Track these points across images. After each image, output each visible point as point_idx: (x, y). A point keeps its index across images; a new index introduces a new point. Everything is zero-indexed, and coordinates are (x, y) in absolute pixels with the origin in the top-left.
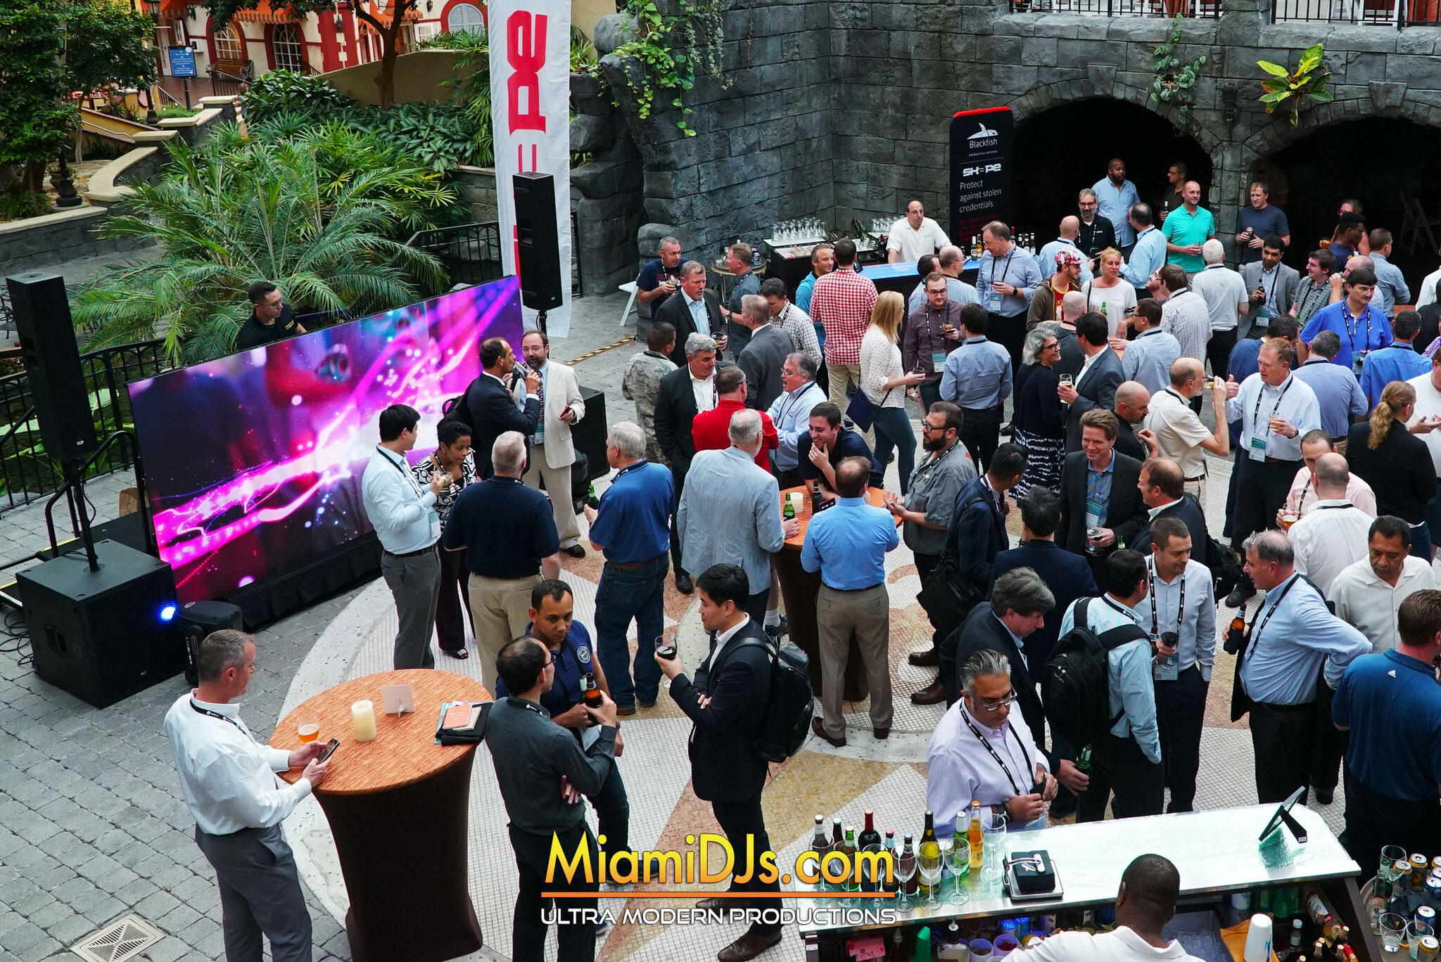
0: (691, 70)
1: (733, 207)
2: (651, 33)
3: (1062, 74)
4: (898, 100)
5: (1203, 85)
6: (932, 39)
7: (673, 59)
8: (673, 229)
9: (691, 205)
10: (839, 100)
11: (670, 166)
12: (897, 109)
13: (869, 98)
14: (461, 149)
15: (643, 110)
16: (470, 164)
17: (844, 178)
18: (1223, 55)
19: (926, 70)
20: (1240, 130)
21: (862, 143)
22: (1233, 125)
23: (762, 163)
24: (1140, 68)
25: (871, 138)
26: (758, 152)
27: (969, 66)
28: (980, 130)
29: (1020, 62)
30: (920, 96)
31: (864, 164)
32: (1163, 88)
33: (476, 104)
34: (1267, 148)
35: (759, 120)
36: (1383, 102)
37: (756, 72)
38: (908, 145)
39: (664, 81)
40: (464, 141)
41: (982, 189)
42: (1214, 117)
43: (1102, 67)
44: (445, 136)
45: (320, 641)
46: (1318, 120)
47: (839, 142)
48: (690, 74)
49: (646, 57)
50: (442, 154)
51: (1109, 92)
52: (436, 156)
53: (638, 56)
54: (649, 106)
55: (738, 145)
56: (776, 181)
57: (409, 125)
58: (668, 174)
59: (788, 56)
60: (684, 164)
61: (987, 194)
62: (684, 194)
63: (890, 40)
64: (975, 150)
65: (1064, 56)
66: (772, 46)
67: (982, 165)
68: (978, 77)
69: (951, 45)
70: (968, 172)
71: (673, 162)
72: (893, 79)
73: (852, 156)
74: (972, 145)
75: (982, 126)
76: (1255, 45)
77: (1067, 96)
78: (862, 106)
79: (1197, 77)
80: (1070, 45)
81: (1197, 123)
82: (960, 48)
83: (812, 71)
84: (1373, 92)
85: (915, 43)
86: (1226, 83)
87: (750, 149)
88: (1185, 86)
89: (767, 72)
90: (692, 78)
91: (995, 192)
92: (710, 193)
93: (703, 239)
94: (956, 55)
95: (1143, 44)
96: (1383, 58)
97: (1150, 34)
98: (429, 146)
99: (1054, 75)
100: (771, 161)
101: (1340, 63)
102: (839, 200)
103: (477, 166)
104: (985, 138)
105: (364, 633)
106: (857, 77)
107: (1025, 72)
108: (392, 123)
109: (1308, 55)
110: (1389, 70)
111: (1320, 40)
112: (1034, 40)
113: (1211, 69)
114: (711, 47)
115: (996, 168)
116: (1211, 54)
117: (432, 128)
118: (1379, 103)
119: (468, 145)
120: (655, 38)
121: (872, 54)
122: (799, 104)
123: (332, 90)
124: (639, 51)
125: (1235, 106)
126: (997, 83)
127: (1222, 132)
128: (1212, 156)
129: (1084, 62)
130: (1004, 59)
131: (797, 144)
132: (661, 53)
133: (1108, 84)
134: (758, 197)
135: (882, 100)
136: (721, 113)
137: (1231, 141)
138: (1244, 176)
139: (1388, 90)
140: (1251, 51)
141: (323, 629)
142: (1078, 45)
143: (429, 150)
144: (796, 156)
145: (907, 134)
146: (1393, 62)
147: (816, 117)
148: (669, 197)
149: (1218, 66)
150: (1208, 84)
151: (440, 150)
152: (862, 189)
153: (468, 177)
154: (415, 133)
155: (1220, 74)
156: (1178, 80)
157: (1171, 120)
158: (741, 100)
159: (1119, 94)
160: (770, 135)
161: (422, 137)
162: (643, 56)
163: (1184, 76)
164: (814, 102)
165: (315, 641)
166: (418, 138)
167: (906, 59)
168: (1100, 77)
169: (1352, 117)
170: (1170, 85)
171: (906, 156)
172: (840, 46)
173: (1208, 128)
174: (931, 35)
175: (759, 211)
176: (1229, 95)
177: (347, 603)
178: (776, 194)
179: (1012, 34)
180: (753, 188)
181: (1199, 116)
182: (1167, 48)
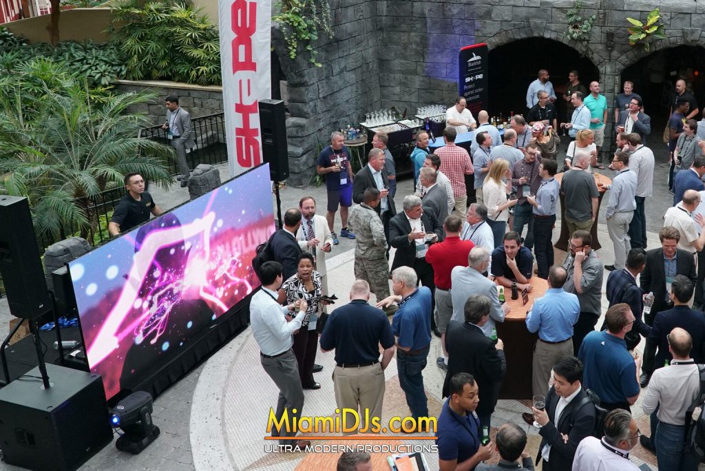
0: (315, 28)
1: (334, 105)
2: (294, 8)
3: (515, 25)
4: (418, 40)
5: (594, 30)
6: (439, 7)
7: (306, 23)
8: (307, 120)
9: (315, 106)
10: (382, 40)
11: (303, 84)
12: (418, 45)
13: (400, 39)
14: (118, 70)
15: (292, 53)
16: (125, 79)
17: (386, 84)
18: (605, 14)
19: (434, 23)
20: (615, 53)
21: (397, 64)
22: (611, 51)
23: (347, 79)
24: (559, 22)
25: (402, 61)
26: (345, 72)
27: (461, 21)
28: (473, 56)
29: (491, 19)
30: (432, 38)
31: (398, 76)
32: (574, 32)
33: (128, 43)
34: (628, 63)
35: (345, 54)
36: (690, 38)
37: (343, 27)
38: (425, 64)
39: (303, 36)
40: (120, 65)
41: (474, 89)
42: (600, 47)
43: (538, 21)
44: (106, 62)
45: (193, 407)
46: (656, 48)
47: (383, 63)
48: (314, 31)
49: (292, 22)
50: (107, 73)
51: (542, 34)
52: (103, 75)
53: (287, 21)
54: (295, 50)
55: (336, 70)
56: (354, 87)
57: (79, 56)
58: (303, 89)
59: (357, 17)
60: (311, 82)
61: (477, 91)
62: (312, 100)
63: (413, 6)
64: (471, 67)
65: (516, 16)
66: (350, 11)
67: (474, 76)
68: (466, 27)
69: (450, 10)
70: (468, 80)
71: (306, 82)
72: (415, 29)
73: (390, 71)
74: (470, 65)
75: (474, 54)
76: (622, 9)
77: (518, 37)
78: (397, 44)
79: (592, 26)
80: (518, 10)
81: (591, 50)
82: (455, 11)
83: (369, 25)
84: (684, 33)
85: (429, 8)
86: (608, 29)
87: (342, 71)
88: (586, 31)
89: (348, 27)
90: (316, 33)
91: (480, 90)
92: (324, 98)
93: (321, 125)
94: (453, 15)
95: (561, 9)
96: (689, 16)
97: (565, 4)
98: (96, 69)
99: (510, 25)
100: (351, 77)
101: (667, 18)
102: (383, 96)
103: (129, 80)
104: (475, 61)
105: (221, 397)
106: (394, 27)
107: (493, 24)
108: (67, 55)
109: (652, 14)
110: (693, 22)
111: (657, 7)
112: (499, 7)
113: (599, 22)
114: (324, 15)
115: (480, 76)
116: (599, 14)
117: (97, 58)
118: (688, 39)
119: (123, 67)
120: (297, 11)
121: (402, 15)
122: (363, 44)
123: (10, 34)
124: (288, 19)
125: (612, 41)
126: (477, 30)
127: (605, 54)
128: (599, 67)
129: (527, 19)
130: (481, 17)
131: (363, 66)
132: (300, 19)
133: (541, 30)
134: (346, 98)
135: (409, 40)
136: (327, 52)
137: (610, 60)
138: (617, 77)
139: (693, 32)
140: (620, 13)
141: (191, 397)
142: (524, 9)
143: (97, 71)
144: (362, 73)
145: (424, 59)
146: (695, 18)
147: (371, 51)
148: (303, 102)
149: (603, 19)
150: (597, 30)
151: (105, 71)
152: (397, 90)
153: (124, 86)
154: (85, 61)
155: (603, 25)
156: (581, 28)
157: (576, 49)
158: (336, 43)
159: (547, 36)
160: (351, 63)
161: (90, 64)
162: (291, 22)
163: (585, 26)
164: (370, 42)
165: (190, 407)
166: (87, 64)
167: (423, 17)
168: (537, 27)
169: (673, 46)
170: (577, 30)
171: (424, 71)
172: (382, 11)
173: (597, 53)
174: (437, 4)
175: (347, 106)
176: (610, 36)
177: (197, 378)
178: (354, 95)
179: (485, 4)
180: (344, 93)
181: (592, 47)
182: (575, 11)
